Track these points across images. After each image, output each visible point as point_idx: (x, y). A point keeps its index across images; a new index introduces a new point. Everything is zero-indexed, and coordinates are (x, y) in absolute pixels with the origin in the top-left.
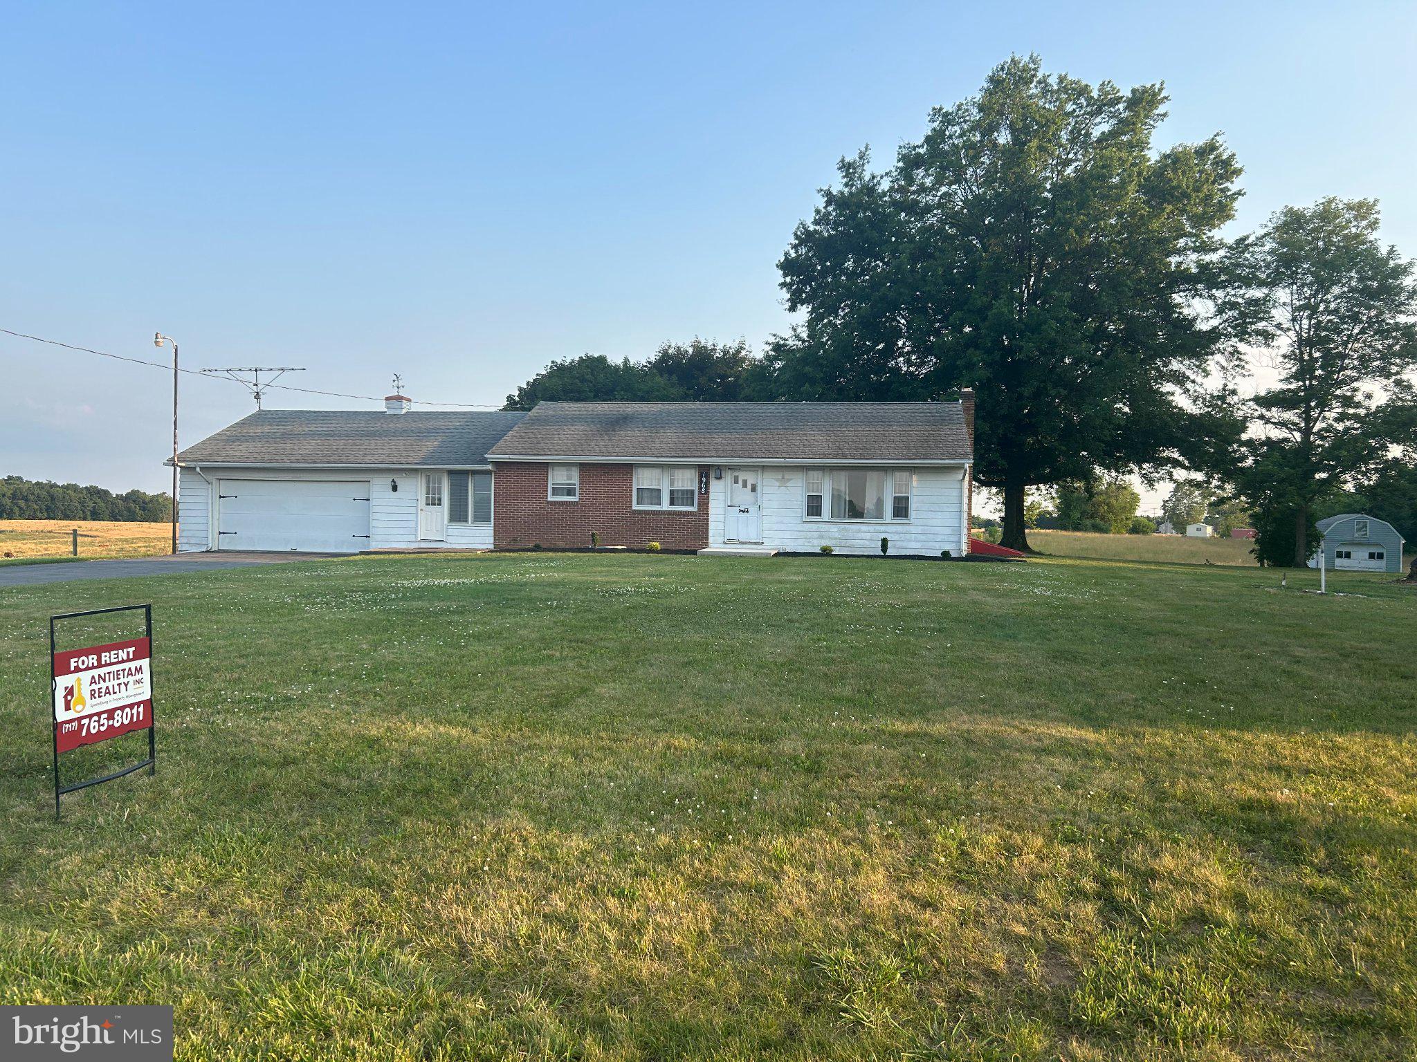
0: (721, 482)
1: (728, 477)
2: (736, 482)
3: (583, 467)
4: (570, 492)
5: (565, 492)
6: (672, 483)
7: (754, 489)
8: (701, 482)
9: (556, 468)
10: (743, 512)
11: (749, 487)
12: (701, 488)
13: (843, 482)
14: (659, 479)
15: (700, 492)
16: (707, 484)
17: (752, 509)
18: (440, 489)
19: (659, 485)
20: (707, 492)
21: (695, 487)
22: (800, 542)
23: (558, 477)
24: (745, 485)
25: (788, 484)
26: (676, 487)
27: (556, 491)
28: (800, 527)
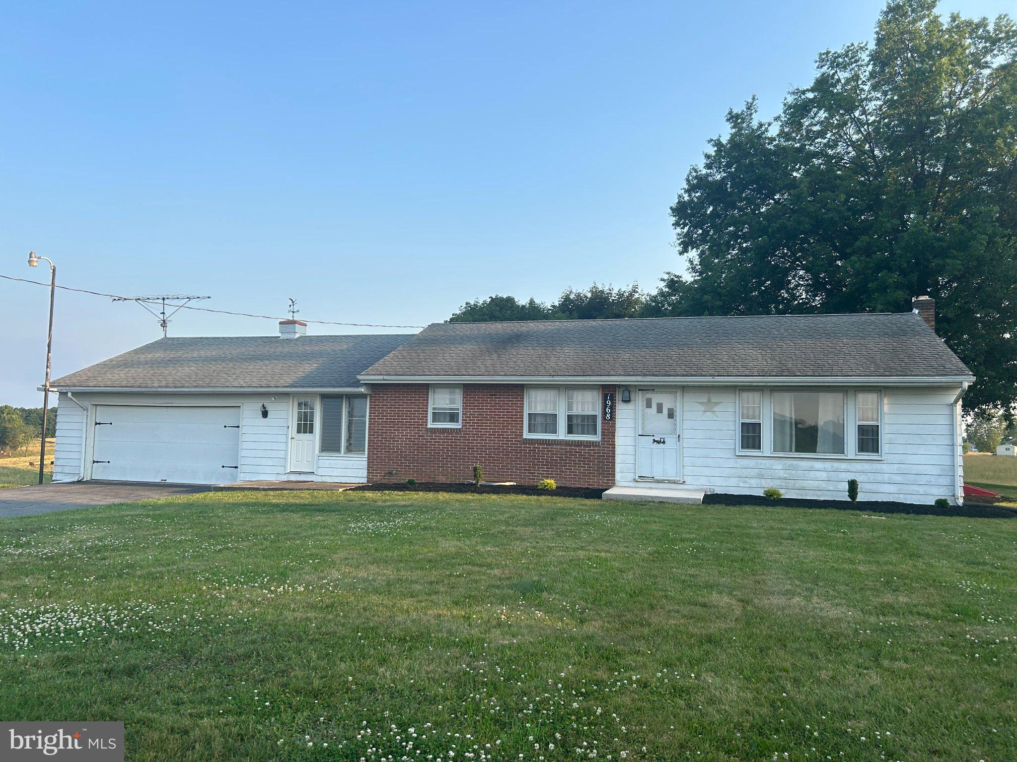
0: (630, 406)
1: (639, 400)
2: (649, 406)
3: (469, 389)
4: (453, 418)
5: (448, 418)
6: (570, 408)
7: (671, 415)
8: (605, 406)
9: (437, 390)
10: (658, 442)
11: (665, 411)
12: (605, 413)
13: (787, 407)
14: (555, 403)
15: (604, 418)
16: (613, 408)
17: (671, 441)
18: (312, 414)
19: (555, 409)
20: (613, 418)
21: (598, 412)
22: (733, 482)
23: (440, 401)
24: (660, 409)
25: (716, 409)
26: (575, 412)
27: (436, 417)
28: (732, 463)
